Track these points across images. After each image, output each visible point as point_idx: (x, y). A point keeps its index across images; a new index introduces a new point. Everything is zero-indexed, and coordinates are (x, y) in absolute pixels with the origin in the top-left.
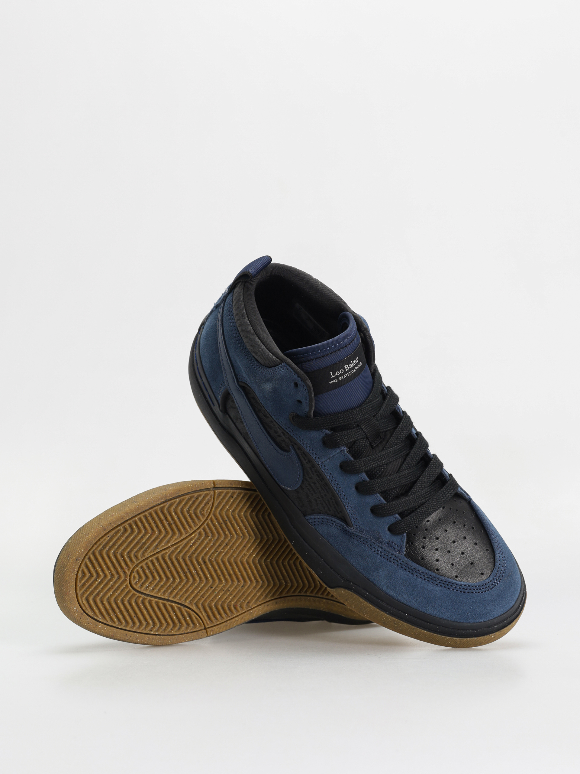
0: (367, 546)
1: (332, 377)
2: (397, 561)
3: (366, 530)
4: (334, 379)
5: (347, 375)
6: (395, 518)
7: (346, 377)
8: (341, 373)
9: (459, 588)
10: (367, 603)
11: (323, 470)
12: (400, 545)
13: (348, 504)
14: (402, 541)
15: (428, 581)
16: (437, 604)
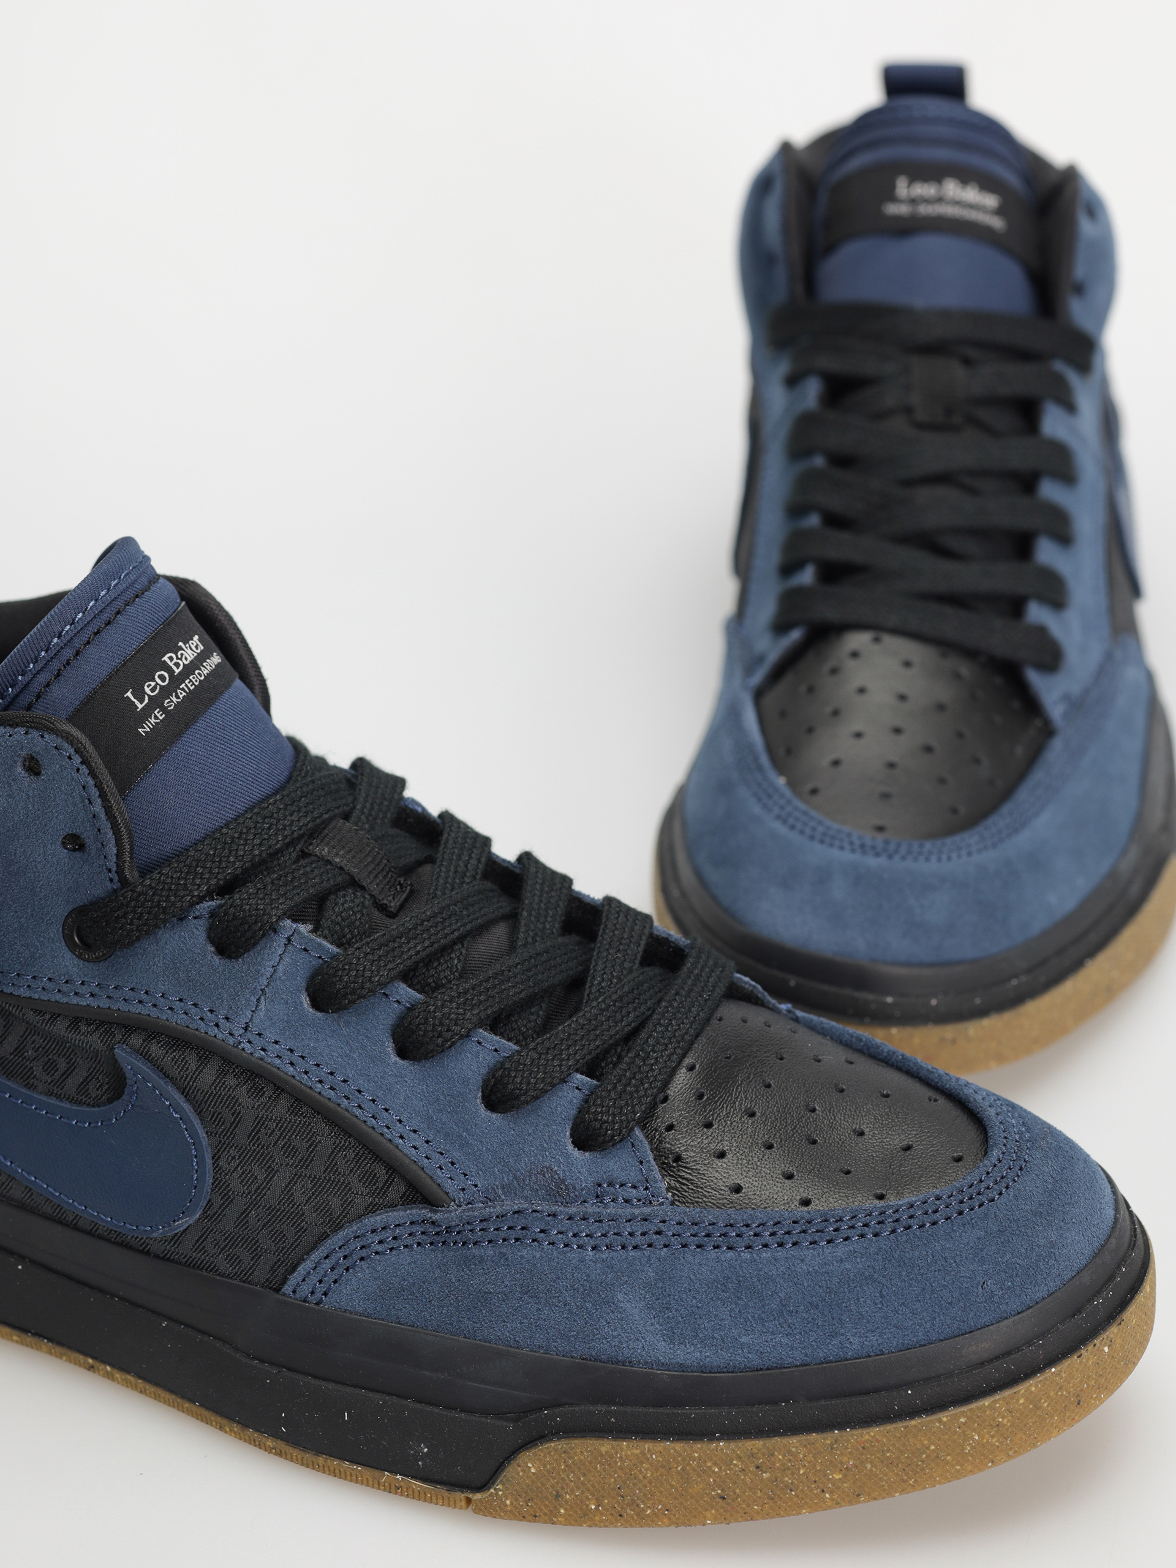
0: (534, 1241)
1: (140, 706)
2: (659, 1233)
3: (503, 1188)
4: (147, 712)
5: (186, 685)
6: (577, 1088)
7: (184, 694)
8: (163, 684)
9: (911, 1217)
10: (631, 1444)
11: (262, 1053)
12: (640, 1177)
13: (399, 1125)
14: (641, 1163)
15: (794, 1244)
16: (865, 1302)
